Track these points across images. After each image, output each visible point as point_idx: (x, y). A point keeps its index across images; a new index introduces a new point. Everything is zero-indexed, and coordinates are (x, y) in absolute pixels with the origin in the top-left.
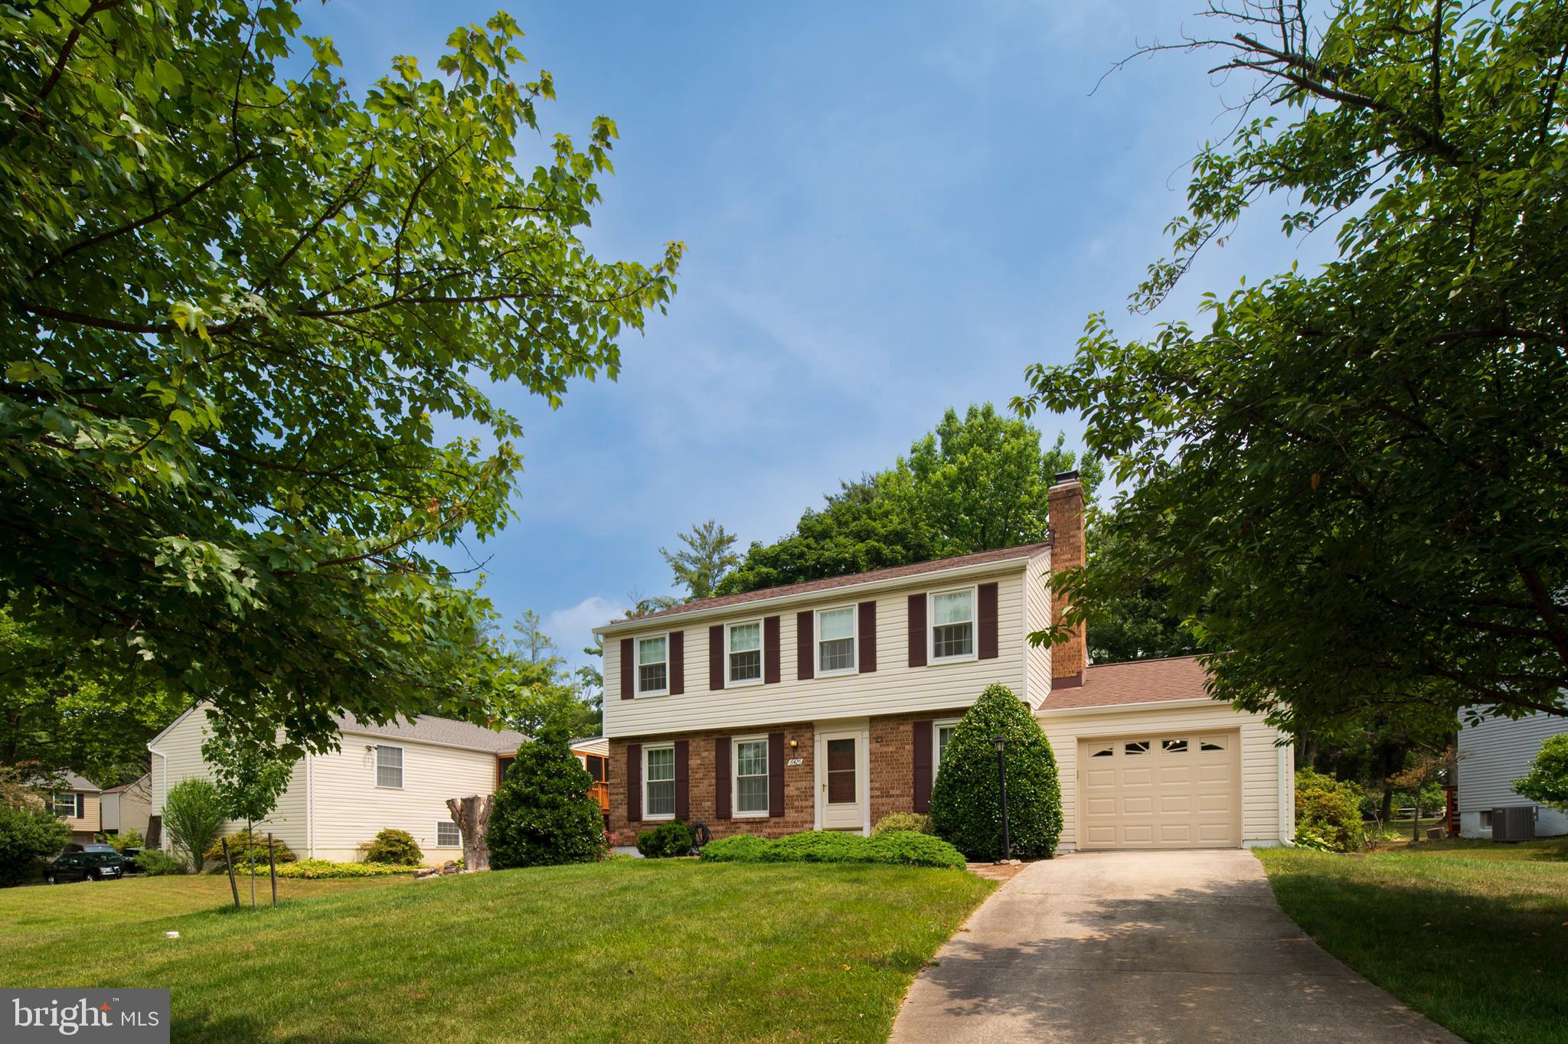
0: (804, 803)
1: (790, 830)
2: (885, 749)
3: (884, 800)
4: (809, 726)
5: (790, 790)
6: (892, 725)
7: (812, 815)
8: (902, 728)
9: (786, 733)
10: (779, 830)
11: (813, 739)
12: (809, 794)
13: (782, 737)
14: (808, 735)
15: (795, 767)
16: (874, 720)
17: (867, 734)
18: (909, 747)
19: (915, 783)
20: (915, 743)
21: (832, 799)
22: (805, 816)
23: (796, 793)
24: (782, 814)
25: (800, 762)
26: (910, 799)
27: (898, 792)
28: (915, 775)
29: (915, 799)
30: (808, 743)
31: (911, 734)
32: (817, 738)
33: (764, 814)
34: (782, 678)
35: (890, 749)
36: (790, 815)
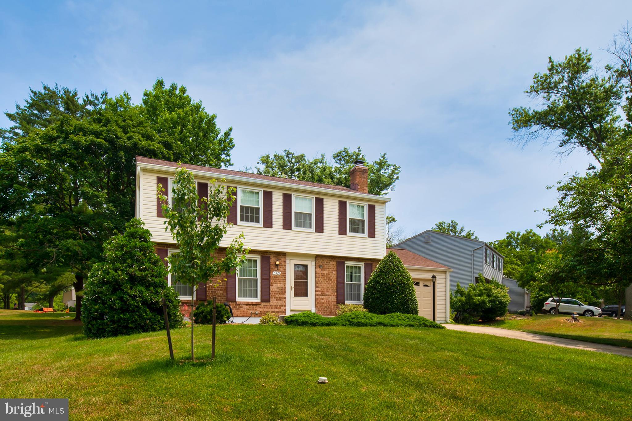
0: (281, 296)
1: (273, 310)
2: (323, 272)
3: (323, 297)
4: (284, 255)
5: (273, 288)
6: (327, 260)
7: (285, 302)
8: (331, 263)
9: (271, 256)
10: (267, 310)
11: (285, 262)
12: (283, 291)
13: (269, 258)
14: (284, 259)
15: (276, 276)
16: (317, 257)
17: (314, 263)
18: (335, 272)
19: (337, 290)
20: (337, 271)
21: (296, 295)
22: (280, 303)
23: (277, 290)
24: (269, 301)
25: (279, 273)
26: (335, 297)
27: (330, 294)
28: (337, 286)
29: (337, 298)
30: (283, 263)
31: (335, 266)
32: (288, 261)
33: (258, 300)
34: (273, 226)
35: (326, 272)
36: (273, 302)
